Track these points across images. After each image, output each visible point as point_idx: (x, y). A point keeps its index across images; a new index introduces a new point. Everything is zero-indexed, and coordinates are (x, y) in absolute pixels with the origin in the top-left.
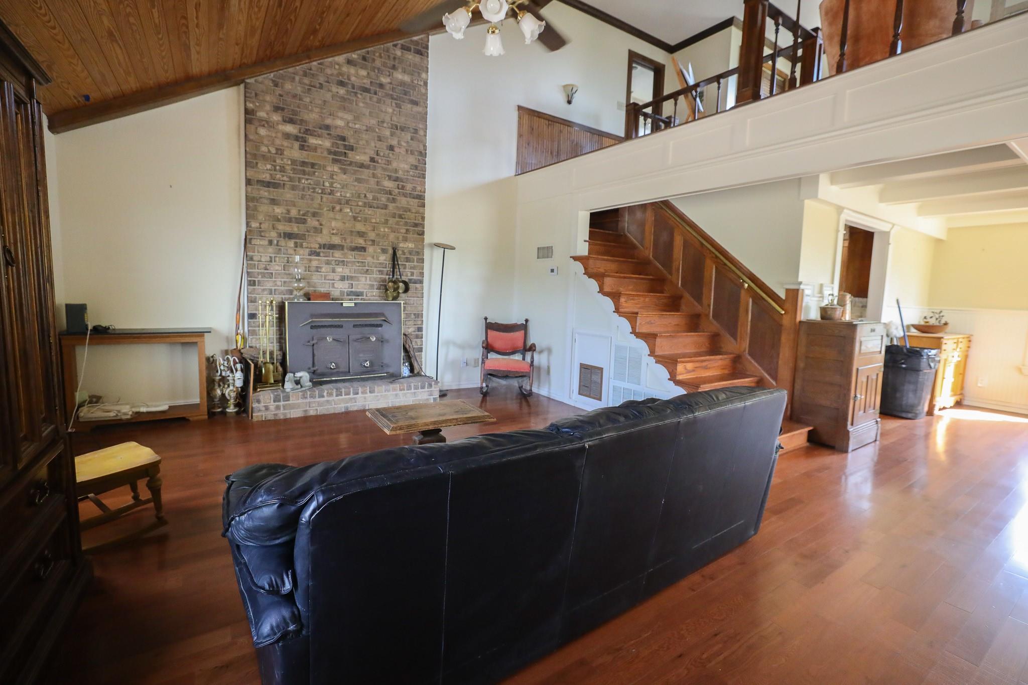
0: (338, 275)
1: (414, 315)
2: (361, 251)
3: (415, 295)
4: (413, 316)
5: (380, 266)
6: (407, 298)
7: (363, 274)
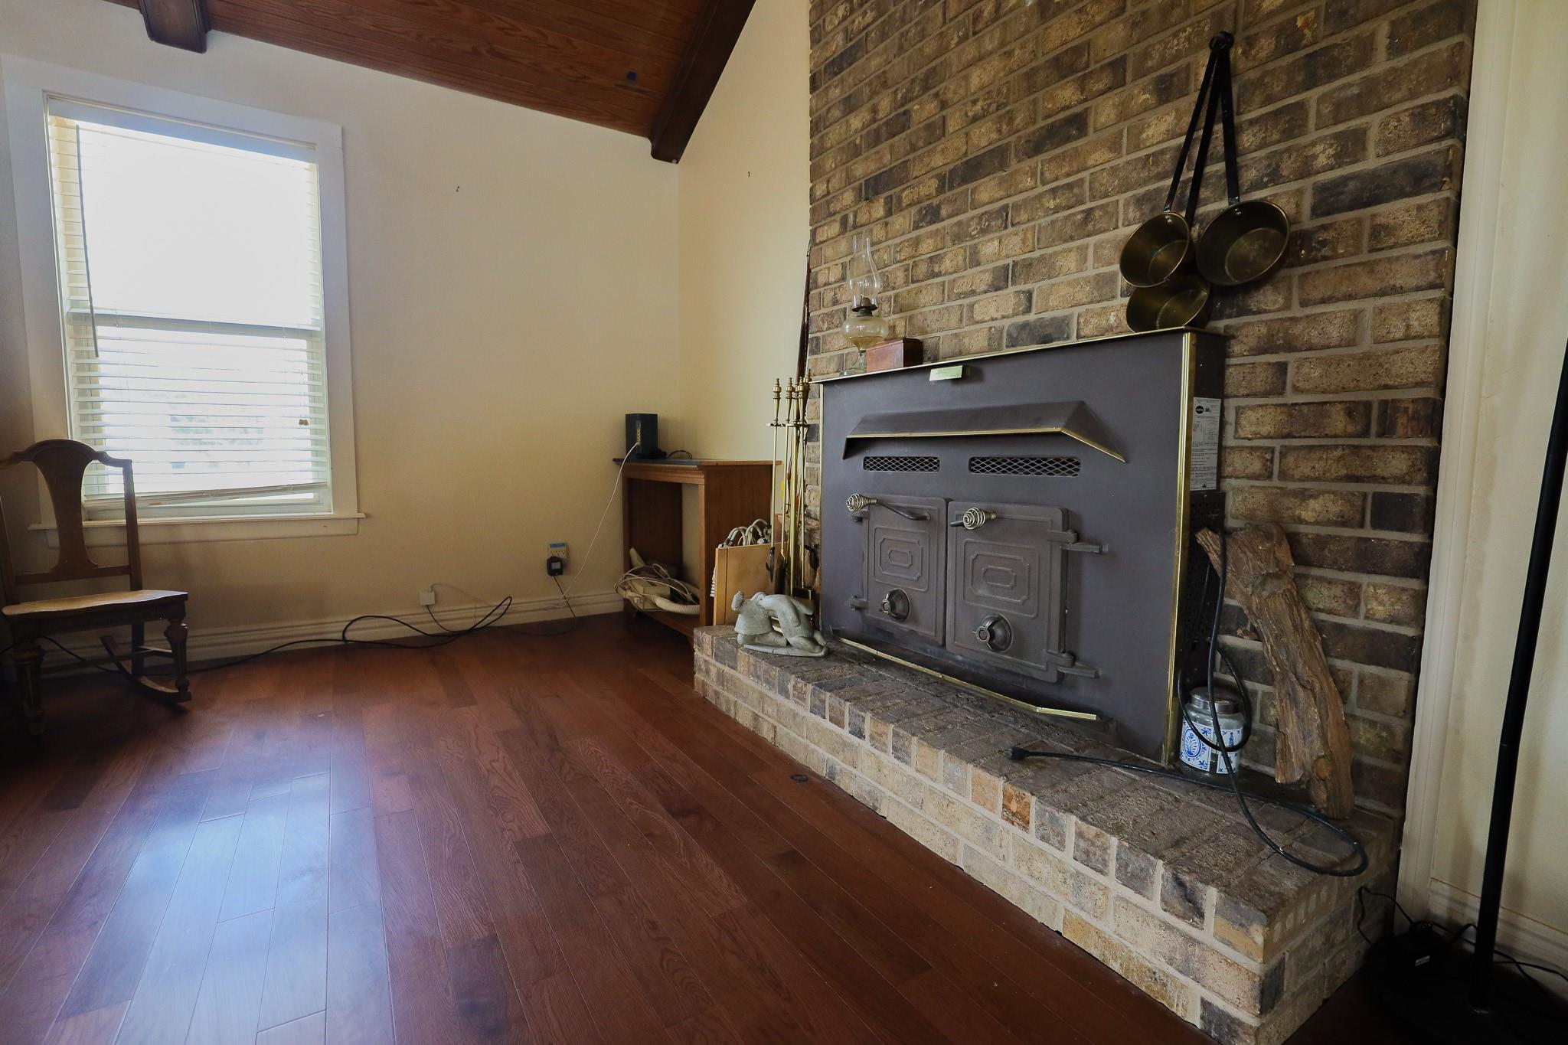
0: (987, 271)
1: (1349, 413)
2: (1068, 139)
3: (1367, 282)
4: (1338, 422)
5: (1144, 174)
6: (1297, 312)
7: (1072, 238)
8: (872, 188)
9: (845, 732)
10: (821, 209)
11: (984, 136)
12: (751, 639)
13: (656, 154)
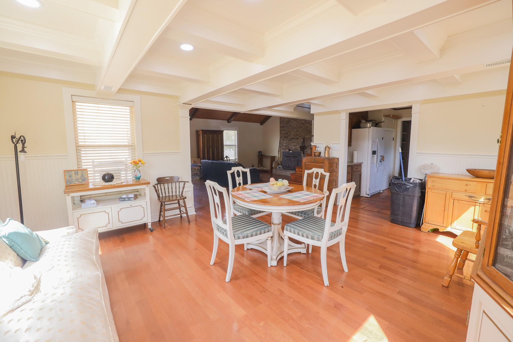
2: (298, 139)
5: (301, 142)
7: (298, 144)
8: (285, 137)
9: (286, 172)
10: (281, 137)
11: (293, 137)
12: (278, 169)
13: (261, 125)
